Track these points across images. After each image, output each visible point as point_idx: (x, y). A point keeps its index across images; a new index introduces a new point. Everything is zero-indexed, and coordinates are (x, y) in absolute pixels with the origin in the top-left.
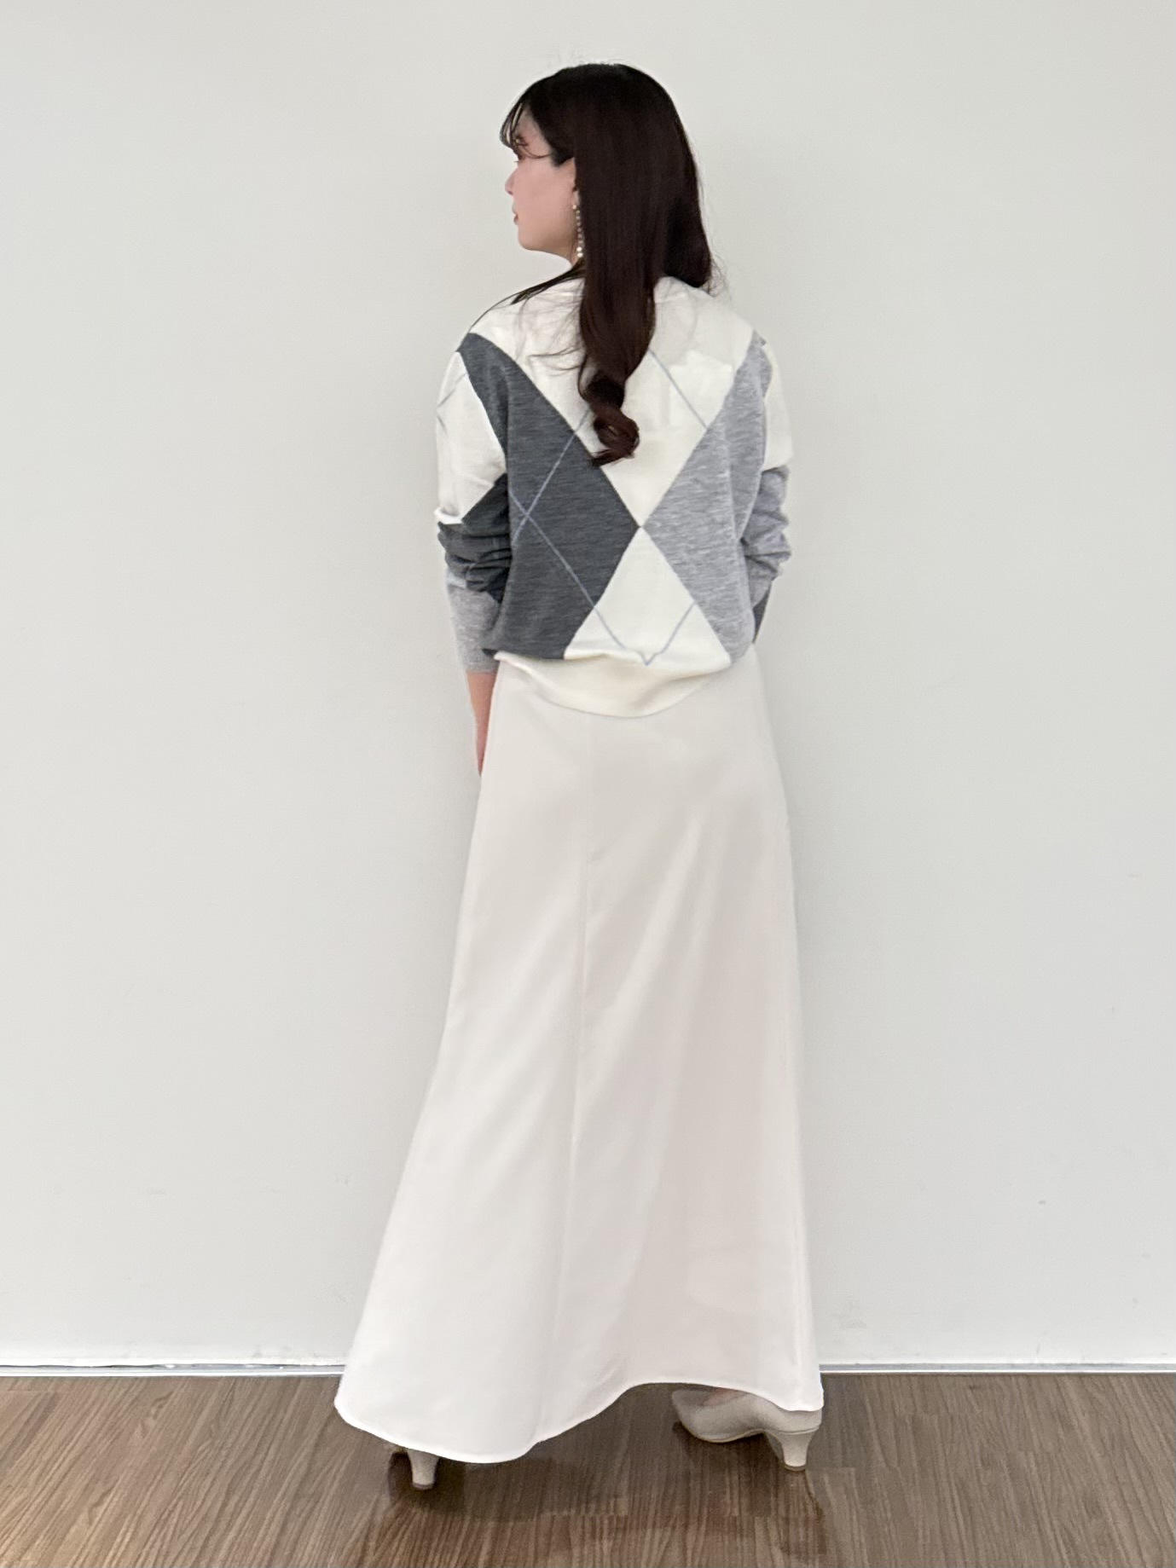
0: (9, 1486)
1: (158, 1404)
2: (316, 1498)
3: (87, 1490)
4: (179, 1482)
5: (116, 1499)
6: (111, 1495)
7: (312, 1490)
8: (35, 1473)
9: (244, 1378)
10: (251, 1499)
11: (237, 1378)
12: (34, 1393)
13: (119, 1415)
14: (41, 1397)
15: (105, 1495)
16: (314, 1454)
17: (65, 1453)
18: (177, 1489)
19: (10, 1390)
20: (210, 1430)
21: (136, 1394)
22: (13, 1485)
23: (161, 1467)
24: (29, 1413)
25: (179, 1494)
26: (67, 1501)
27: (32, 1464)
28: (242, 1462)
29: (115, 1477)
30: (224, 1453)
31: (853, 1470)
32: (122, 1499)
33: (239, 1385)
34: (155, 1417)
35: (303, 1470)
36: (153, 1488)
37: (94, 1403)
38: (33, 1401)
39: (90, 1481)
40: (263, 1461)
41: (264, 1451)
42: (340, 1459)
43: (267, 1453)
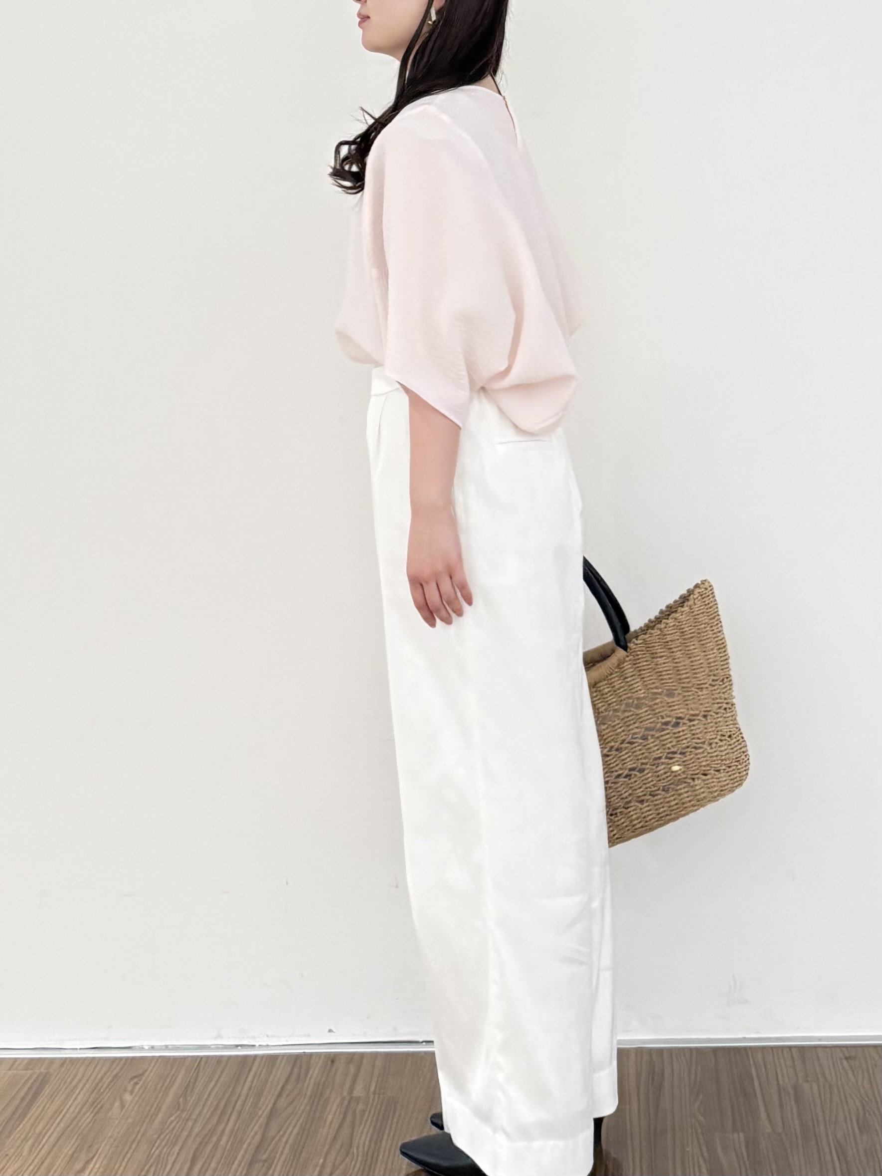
0: (7, 1155)
1: (135, 1080)
2: (269, 1163)
3: (72, 1158)
4: (152, 1149)
5: (97, 1166)
6: (93, 1162)
7: (264, 1157)
8: (31, 1142)
9: (208, 1057)
10: (213, 1165)
11: (202, 1058)
12: (30, 1072)
13: (102, 1090)
14: (36, 1076)
15: (88, 1162)
16: (267, 1124)
17: (55, 1125)
18: (149, 1157)
19: (9, 1070)
20: (178, 1103)
21: (115, 1072)
22: (10, 1155)
23: (136, 1136)
24: (26, 1089)
25: (152, 1161)
26: (55, 1167)
27: (26, 1136)
28: (205, 1132)
29: (96, 1147)
30: (190, 1124)
31: (741, 1135)
32: (103, 1165)
33: (203, 1063)
34: (132, 1092)
35: (258, 1138)
36: (128, 1156)
37: (80, 1081)
38: (29, 1079)
39: (74, 1152)
40: (224, 1130)
41: (225, 1122)
42: (290, 1129)
43: (227, 1124)
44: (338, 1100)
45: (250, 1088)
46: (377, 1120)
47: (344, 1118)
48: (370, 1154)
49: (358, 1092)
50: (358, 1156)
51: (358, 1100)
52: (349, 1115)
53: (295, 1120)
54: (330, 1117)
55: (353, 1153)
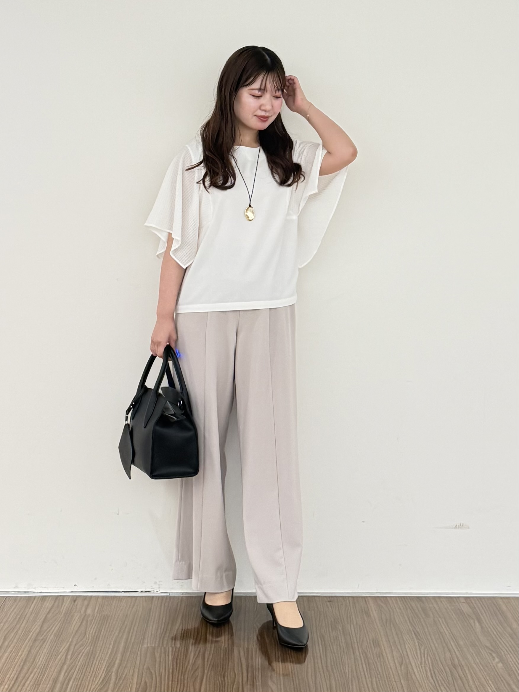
7: (42, 638)
9: (10, 597)
11: (7, 597)
28: (10, 628)
40: (20, 627)
41: (20, 624)
42: (55, 626)
43: (21, 624)
44: (79, 615)
45: (33, 610)
46: (99, 623)
47: (82, 623)
48: (95, 638)
49: (89, 611)
50: (89, 638)
51: (89, 616)
52: (85, 622)
53: (57, 623)
54: (75, 622)
55: (86, 637)
